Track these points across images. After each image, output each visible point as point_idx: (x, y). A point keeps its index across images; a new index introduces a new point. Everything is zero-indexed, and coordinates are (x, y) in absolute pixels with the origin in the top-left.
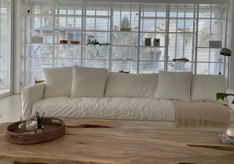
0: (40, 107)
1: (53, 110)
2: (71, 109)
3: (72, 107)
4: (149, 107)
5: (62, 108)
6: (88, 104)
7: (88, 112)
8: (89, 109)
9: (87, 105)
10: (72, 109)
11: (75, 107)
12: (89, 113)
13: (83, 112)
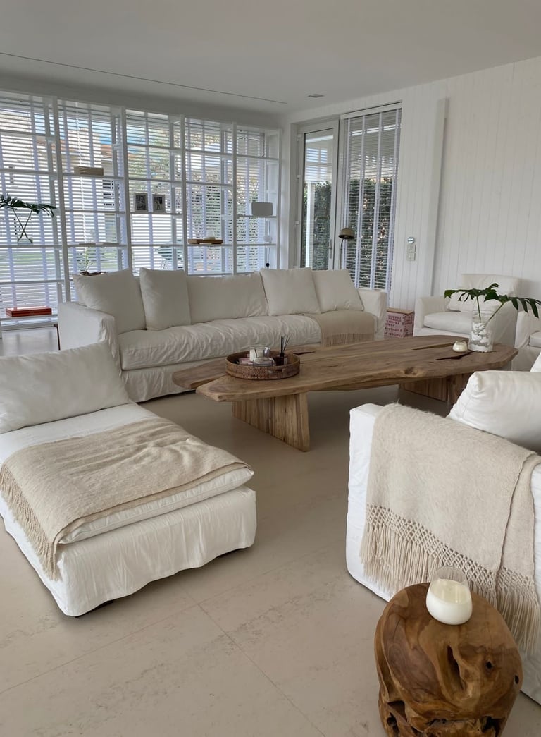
0: (136, 351)
1: (160, 354)
2: (188, 346)
3: (188, 343)
4: (289, 327)
5: (175, 347)
6: (210, 336)
7: (214, 348)
8: (214, 343)
9: (208, 336)
10: (190, 347)
11: (194, 342)
12: (216, 348)
13: (207, 348)
